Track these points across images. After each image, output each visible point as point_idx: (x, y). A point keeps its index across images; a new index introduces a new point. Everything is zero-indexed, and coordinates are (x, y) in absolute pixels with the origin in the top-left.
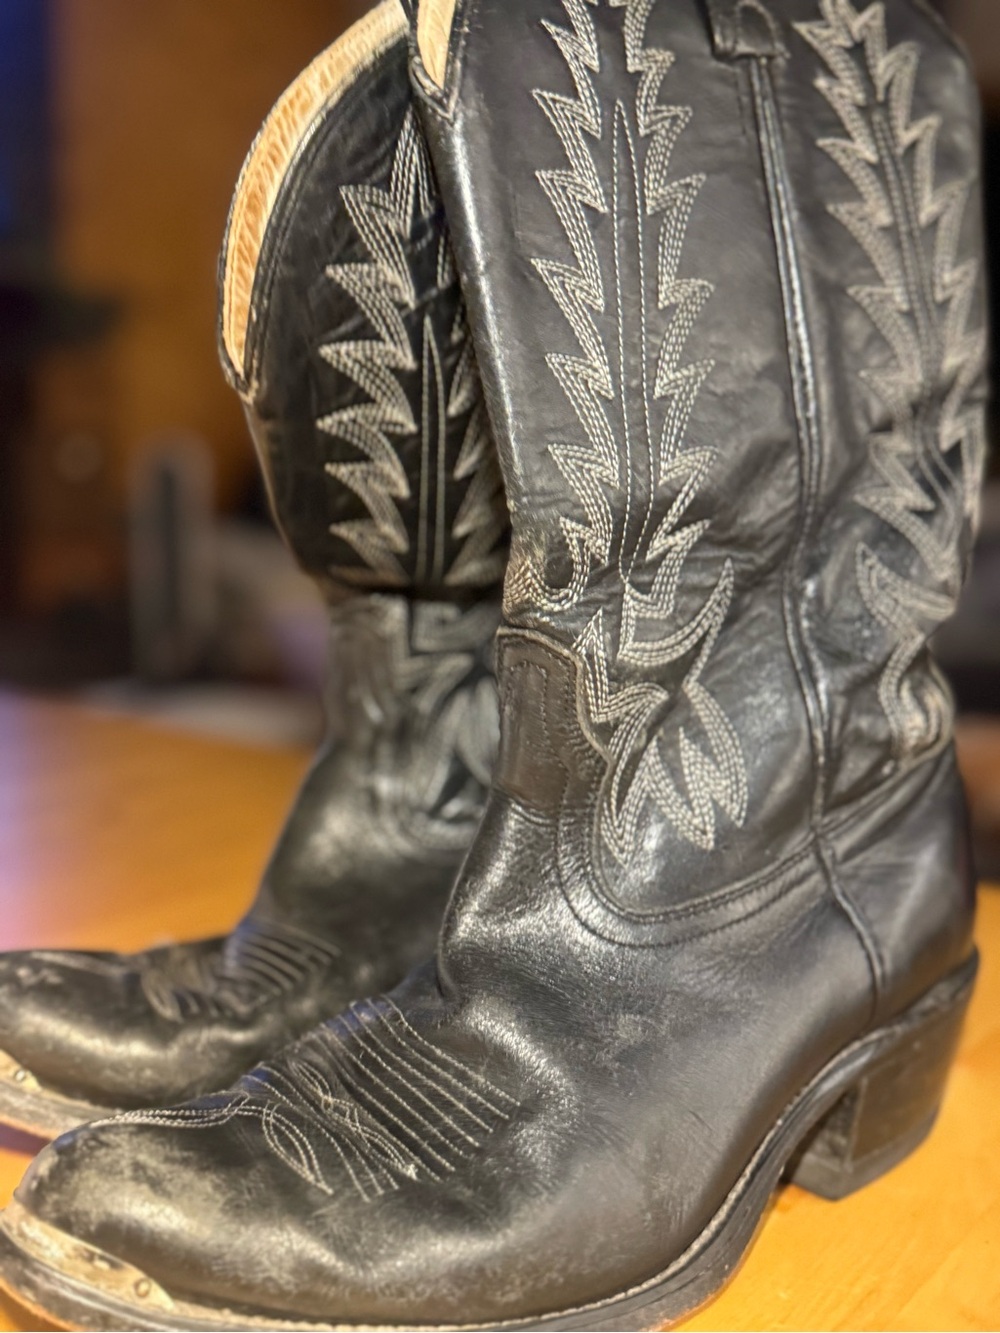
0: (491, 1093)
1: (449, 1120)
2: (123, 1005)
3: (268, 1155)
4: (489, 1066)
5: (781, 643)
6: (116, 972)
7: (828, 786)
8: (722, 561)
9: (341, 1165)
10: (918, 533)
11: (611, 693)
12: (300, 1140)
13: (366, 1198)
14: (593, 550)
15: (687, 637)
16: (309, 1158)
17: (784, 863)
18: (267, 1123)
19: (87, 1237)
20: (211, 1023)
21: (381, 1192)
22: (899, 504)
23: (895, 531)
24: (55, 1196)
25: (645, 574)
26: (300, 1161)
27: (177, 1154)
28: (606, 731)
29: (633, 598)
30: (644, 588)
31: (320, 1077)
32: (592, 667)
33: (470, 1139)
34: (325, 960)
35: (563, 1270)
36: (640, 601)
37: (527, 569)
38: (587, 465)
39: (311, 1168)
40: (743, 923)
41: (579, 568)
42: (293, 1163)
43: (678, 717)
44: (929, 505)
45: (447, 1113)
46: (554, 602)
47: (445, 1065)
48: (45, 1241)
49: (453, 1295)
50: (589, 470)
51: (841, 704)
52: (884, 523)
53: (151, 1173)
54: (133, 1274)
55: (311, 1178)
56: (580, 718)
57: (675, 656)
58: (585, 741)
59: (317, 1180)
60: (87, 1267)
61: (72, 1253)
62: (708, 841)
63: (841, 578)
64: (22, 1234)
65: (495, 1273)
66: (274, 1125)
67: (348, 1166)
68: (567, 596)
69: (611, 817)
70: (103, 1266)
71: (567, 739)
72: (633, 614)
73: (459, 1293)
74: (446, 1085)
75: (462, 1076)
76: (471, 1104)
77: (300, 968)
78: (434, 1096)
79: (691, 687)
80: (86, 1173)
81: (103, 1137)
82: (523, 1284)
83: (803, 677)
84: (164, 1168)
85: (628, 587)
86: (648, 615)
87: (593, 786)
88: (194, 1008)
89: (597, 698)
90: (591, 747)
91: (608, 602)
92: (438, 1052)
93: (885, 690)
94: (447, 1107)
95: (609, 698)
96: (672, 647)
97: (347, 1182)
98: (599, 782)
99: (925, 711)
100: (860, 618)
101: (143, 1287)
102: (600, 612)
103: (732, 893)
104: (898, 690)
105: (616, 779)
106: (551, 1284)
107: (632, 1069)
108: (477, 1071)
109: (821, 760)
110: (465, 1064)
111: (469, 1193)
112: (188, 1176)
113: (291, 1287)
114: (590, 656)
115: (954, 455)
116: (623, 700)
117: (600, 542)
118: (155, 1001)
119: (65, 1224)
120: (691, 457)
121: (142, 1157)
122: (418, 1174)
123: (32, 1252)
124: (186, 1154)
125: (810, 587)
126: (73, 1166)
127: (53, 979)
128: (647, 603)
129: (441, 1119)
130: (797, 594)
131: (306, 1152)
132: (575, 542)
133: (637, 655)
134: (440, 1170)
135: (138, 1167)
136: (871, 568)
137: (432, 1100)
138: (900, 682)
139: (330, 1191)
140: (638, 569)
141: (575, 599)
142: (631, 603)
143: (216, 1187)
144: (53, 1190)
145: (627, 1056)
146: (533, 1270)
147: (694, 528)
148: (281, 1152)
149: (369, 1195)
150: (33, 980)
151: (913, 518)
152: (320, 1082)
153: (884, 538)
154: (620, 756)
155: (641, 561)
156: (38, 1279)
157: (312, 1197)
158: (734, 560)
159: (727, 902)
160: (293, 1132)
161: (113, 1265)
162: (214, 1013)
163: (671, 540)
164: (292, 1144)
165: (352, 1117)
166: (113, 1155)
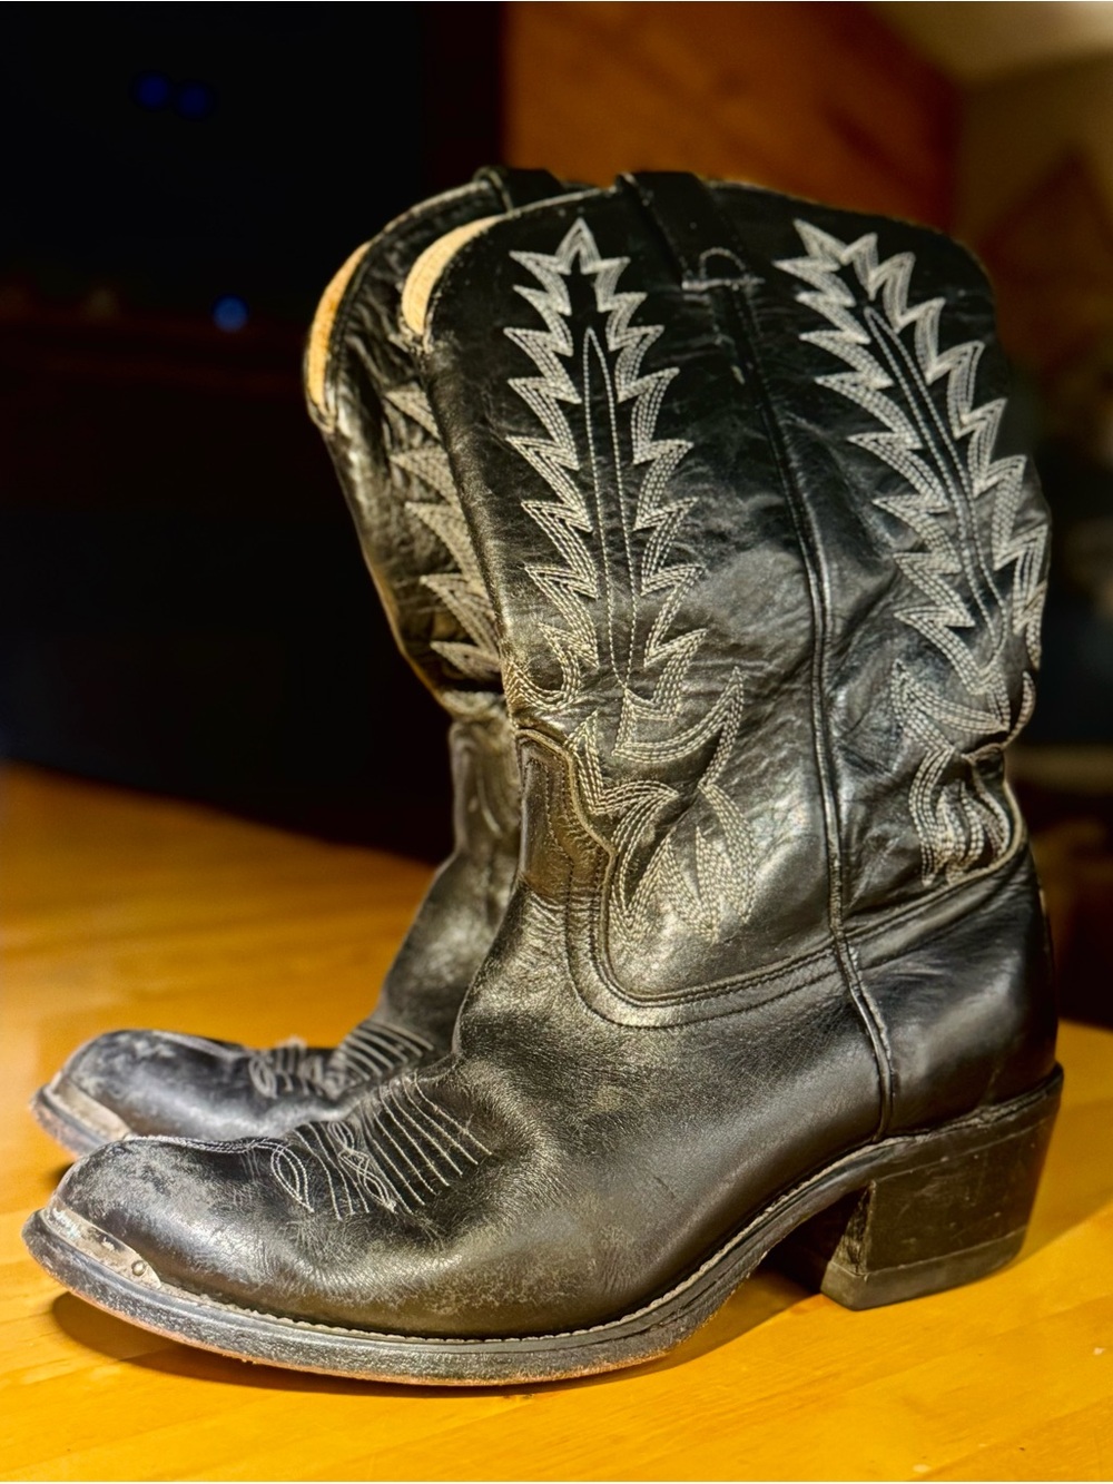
0: (471, 1143)
1: (431, 1165)
2: (225, 1080)
3: (266, 1177)
4: (474, 1121)
5: (807, 750)
6: (230, 1056)
7: (847, 891)
8: (730, 668)
9: (327, 1191)
10: (957, 650)
11: (605, 787)
12: (299, 1170)
13: (338, 1217)
14: (580, 653)
15: (693, 738)
16: (302, 1184)
17: (795, 962)
18: (276, 1155)
19: (98, 1222)
20: (302, 1101)
21: (352, 1213)
22: (941, 621)
23: (931, 647)
24: (80, 1187)
25: (646, 682)
26: (294, 1186)
27: (185, 1164)
28: (607, 824)
29: (633, 701)
30: (645, 693)
31: (350, 1133)
32: (585, 761)
33: (443, 1180)
34: (418, 1053)
35: (499, 1295)
36: (642, 705)
37: (513, 669)
38: (565, 582)
39: (302, 1192)
40: (743, 1015)
41: (569, 670)
42: (288, 1187)
43: (695, 816)
44: (971, 623)
45: (432, 1159)
46: (548, 703)
47: (439, 1120)
48: (68, 1223)
49: (394, 1302)
50: (565, 586)
51: (861, 811)
52: (923, 638)
53: (157, 1174)
54: (132, 1255)
55: (299, 1199)
56: (576, 810)
57: (680, 755)
58: (585, 832)
59: (304, 1201)
60: (97, 1247)
61: (86, 1234)
62: (713, 934)
63: (872, 691)
64: (53, 1218)
65: (432, 1286)
66: (282, 1157)
67: (332, 1192)
68: (561, 699)
69: (620, 907)
70: (110, 1246)
71: (568, 829)
72: (634, 717)
73: (399, 1301)
74: (438, 1136)
75: (452, 1130)
76: (454, 1153)
77: (393, 1058)
78: (426, 1145)
79: (709, 788)
80: (106, 1170)
81: (128, 1147)
82: (458, 1300)
83: (825, 785)
84: (169, 1173)
85: (627, 692)
86: (651, 717)
87: (598, 875)
88: (289, 1087)
89: (593, 792)
90: (590, 837)
91: (603, 705)
92: (436, 1107)
93: (917, 800)
94: (433, 1153)
95: (605, 792)
96: (676, 747)
97: (328, 1204)
98: (604, 872)
99: (965, 824)
100: (888, 731)
101: (139, 1268)
102: (595, 713)
103: (733, 984)
104: (934, 803)
105: (623, 870)
106: (486, 1306)
107: (601, 1131)
108: (464, 1125)
109: (837, 864)
110: (456, 1119)
111: (429, 1222)
112: (189, 1181)
113: (259, 1280)
114: (582, 753)
115: (1005, 577)
116: (621, 794)
117: (586, 647)
118: (256, 1080)
119: (84, 1211)
120: (675, 573)
121: (154, 1163)
122: (396, 1209)
123: (56, 1231)
124: (192, 1165)
125: (841, 697)
126: (97, 1165)
127: (166, 1052)
128: (649, 707)
129: (425, 1163)
130: (828, 704)
131: (302, 1179)
132: (557, 646)
133: (636, 754)
134: (413, 1204)
135: (148, 1169)
136: (904, 682)
137: (424, 1150)
138: (937, 793)
139: (312, 1210)
140: (636, 674)
141: (571, 700)
142: (632, 707)
143: (211, 1192)
144: (79, 1183)
145: (599, 1122)
146: (467, 1289)
147: (691, 636)
148: (280, 1177)
149: (342, 1215)
150: (148, 1052)
151: (951, 635)
152: (349, 1138)
153: (920, 654)
154: (625, 849)
155: (638, 668)
156: (57, 1251)
157: (293, 1211)
158: (742, 668)
159: (728, 993)
160: (295, 1162)
161: (117, 1246)
162: (306, 1091)
163: (668, 648)
164: (291, 1171)
165: (363, 1166)
166: (132, 1158)
